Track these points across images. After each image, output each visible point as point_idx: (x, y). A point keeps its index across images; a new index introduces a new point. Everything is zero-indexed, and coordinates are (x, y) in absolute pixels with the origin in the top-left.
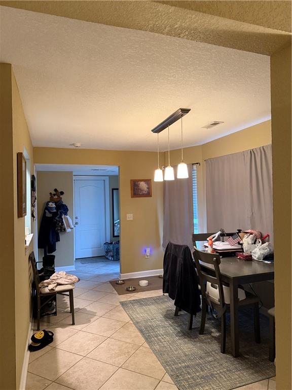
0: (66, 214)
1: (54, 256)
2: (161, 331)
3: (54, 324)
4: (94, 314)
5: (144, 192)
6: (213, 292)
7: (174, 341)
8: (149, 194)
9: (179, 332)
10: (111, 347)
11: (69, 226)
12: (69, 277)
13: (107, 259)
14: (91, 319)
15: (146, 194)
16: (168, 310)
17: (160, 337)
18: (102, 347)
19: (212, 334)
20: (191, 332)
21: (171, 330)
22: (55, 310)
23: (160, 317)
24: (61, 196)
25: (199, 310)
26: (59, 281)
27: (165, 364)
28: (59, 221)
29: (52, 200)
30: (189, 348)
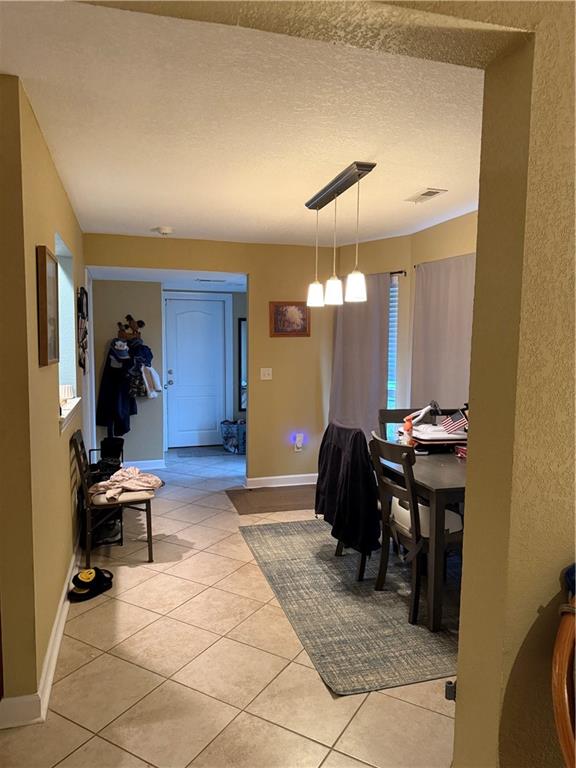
0: (148, 364)
1: (122, 440)
2: (307, 581)
3: (115, 560)
4: (189, 546)
5: (295, 327)
6: (402, 515)
7: (326, 600)
8: (304, 332)
9: (338, 585)
10: (214, 603)
11: (153, 387)
12: (145, 478)
13: (227, 450)
14: (184, 555)
15: (299, 331)
16: (325, 546)
17: (302, 591)
18: (197, 602)
19: (400, 592)
20: (361, 585)
21: (324, 580)
22: (119, 537)
23: (309, 556)
24: (139, 330)
25: (376, 546)
26: (127, 485)
27: (305, 635)
28: (136, 377)
29: (121, 336)
30: (352, 612)
